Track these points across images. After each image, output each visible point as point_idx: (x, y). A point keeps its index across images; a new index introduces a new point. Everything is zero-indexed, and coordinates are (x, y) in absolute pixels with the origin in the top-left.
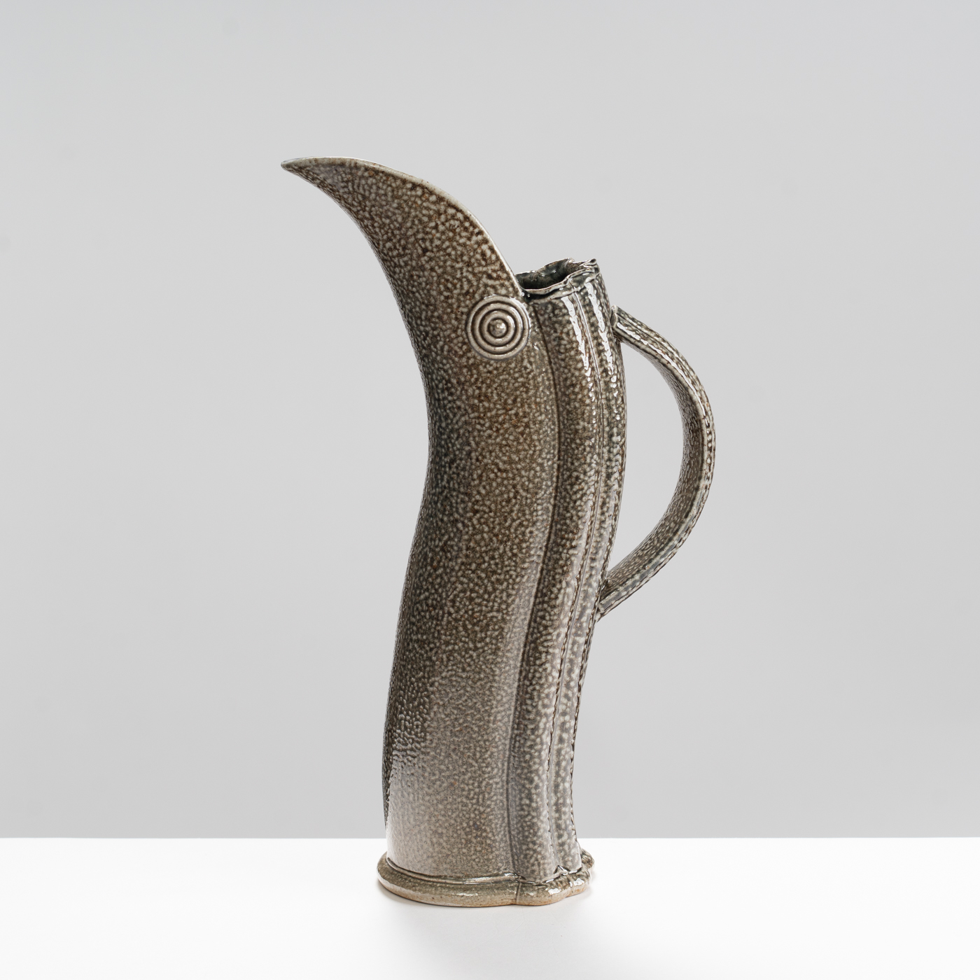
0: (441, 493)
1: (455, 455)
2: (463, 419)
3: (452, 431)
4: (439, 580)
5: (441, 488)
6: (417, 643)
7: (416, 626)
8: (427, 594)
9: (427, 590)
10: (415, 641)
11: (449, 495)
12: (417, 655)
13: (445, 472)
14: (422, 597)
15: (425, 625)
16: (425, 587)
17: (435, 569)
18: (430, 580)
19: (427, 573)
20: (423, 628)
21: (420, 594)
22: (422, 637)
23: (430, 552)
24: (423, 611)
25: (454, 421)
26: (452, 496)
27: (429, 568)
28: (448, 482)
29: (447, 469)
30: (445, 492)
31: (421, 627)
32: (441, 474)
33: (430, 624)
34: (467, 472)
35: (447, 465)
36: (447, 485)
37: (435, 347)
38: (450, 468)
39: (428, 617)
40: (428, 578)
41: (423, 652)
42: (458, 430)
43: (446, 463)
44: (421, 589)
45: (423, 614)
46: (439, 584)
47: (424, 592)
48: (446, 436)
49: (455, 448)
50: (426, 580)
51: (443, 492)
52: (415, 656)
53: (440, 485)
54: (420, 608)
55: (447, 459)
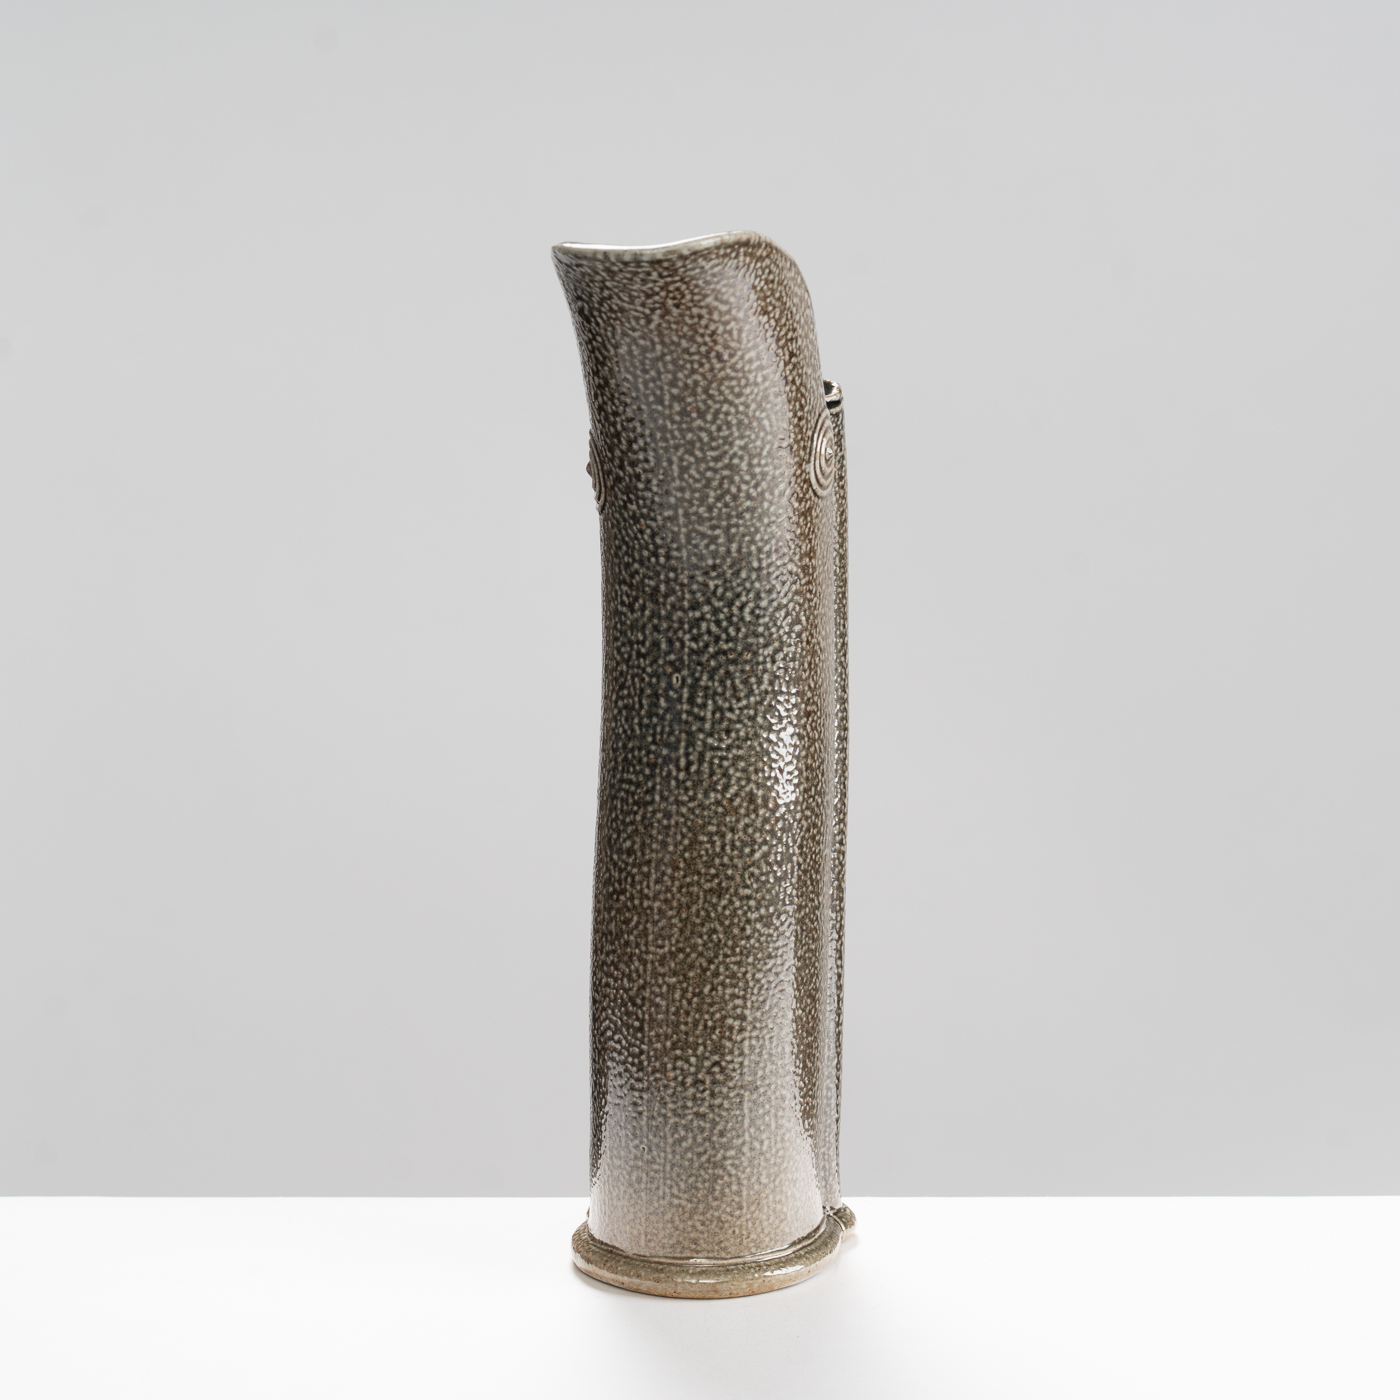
0: (760, 703)
1: (782, 642)
2: (794, 588)
3: (778, 608)
4: (780, 825)
5: (760, 695)
6: (760, 922)
7: (755, 899)
8: (765, 848)
9: (765, 842)
10: (756, 920)
11: (773, 703)
12: (763, 939)
13: (765, 671)
14: (757, 855)
15: (771, 892)
16: (760, 840)
17: (773, 811)
18: (768, 827)
19: (760, 819)
20: (768, 897)
21: (753, 852)
22: (767, 910)
23: (758, 789)
24: (762, 874)
25: (782, 594)
26: (779, 702)
27: (761, 812)
28: (771, 683)
29: (769, 666)
30: (768, 699)
31: (763, 898)
32: (756, 676)
33: (777, 888)
34: (797, 663)
35: (768, 659)
36: (770, 689)
37: (772, 494)
38: (774, 662)
39: (772, 881)
40: (763, 826)
41: (771, 931)
42: (786, 606)
43: (765, 658)
44: (752, 845)
45: (763, 878)
46: (783, 830)
47: (760, 848)
48: (767, 619)
49: (781, 632)
50: (761, 830)
51: (763, 700)
52: (759, 941)
53: (757, 692)
54: (757, 872)
55: (770, 650)
